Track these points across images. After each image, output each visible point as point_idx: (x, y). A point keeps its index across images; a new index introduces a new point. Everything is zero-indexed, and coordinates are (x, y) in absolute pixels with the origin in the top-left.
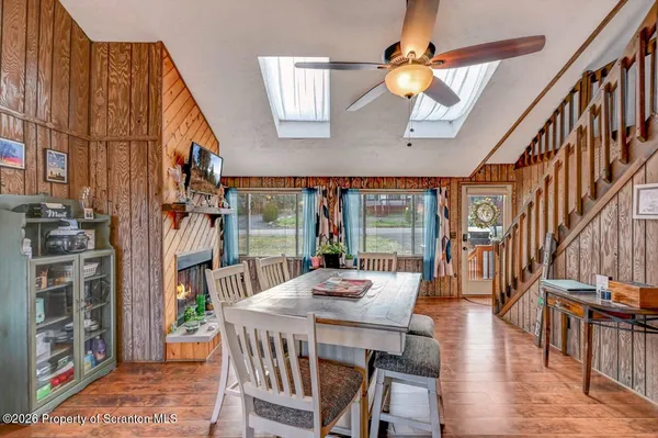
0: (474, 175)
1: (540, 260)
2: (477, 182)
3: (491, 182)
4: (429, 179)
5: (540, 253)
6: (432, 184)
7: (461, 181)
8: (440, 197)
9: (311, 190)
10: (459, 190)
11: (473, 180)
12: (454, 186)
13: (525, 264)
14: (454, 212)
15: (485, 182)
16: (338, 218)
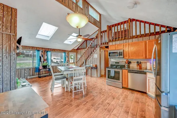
0: (71, 50)
1: (83, 63)
2: (71, 52)
3: (73, 52)
4: (64, 50)
5: (83, 62)
6: (64, 51)
7: (69, 51)
8: (66, 54)
9: (38, 51)
10: (69, 53)
11: (71, 51)
12: (68, 52)
13: (81, 64)
14: (68, 56)
15: (72, 52)
16: (46, 58)
